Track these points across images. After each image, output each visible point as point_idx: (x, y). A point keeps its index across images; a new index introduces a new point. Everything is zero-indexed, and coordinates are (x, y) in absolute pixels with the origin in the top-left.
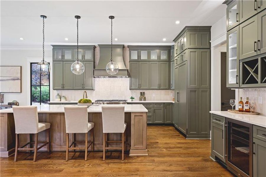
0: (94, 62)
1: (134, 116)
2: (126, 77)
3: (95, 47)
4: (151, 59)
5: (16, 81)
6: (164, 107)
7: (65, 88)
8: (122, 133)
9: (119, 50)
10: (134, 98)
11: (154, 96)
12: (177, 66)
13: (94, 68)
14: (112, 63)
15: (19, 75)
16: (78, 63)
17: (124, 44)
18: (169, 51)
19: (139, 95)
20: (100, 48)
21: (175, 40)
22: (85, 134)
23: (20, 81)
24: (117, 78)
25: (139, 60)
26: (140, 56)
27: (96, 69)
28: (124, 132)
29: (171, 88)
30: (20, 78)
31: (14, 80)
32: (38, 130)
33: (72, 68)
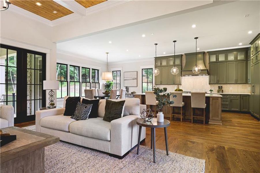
0: (182, 66)
1: (212, 99)
2: (206, 75)
3: (182, 55)
4: (229, 59)
6: (240, 98)
7: (162, 84)
8: (203, 108)
9: (200, 56)
10: (213, 91)
11: (232, 89)
12: (253, 65)
13: (181, 70)
14: (196, 67)
15: (136, 77)
16: (175, 68)
17: (204, 51)
18: (246, 52)
19: (217, 89)
20: (186, 56)
21: (251, 43)
22: (181, 107)
23: (136, 80)
24: (198, 76)
25: (217, 62)
26: (218, 59)
27: (183, 70)
28: (205, 108)
29: (248, 83)
31: (134, 79)
32: (156, 104)
33: (171, 71)
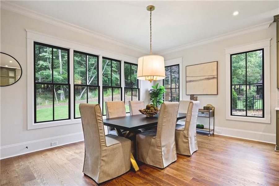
5: (211, 80)
15: (215, 73)
23: (216, 80)
30: (216, 76)
31: (208, 79)
